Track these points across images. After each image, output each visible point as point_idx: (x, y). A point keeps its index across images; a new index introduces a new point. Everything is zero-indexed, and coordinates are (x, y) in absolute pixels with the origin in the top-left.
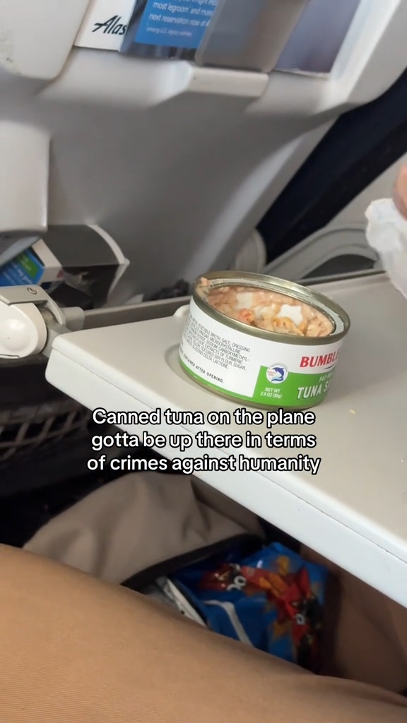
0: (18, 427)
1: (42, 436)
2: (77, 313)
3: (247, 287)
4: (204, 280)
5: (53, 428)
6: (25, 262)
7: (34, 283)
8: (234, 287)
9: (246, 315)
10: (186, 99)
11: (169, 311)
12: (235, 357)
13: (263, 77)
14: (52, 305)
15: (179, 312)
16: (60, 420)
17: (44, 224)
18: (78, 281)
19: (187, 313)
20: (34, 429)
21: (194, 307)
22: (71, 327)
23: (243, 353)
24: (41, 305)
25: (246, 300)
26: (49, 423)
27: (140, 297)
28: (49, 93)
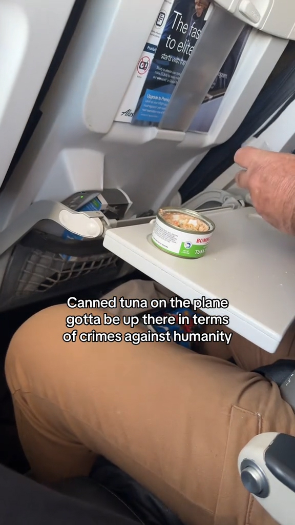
0: (92, 262)
1: (100, 266)
2: (114, 221)
3: (177, 213)
4: (161, 210)
5: (104, 263)
6: (95, 202)
7: (98, 210)
8: (172, 213)
9: (176, 223)
10: (155, 141)
11: (148, 221)
12: (172, 238)
13: (183, 133)
14: (105, 218)
15: (152, 222)
16: (106, 260)
17: (102, 188)
18: (113, 210)
19: (155, 222)
20: (97, 263)
21: (158, 220)
22: (112, 226)
23: (175, 237)
24: (101, 218)
25: (176, 217)
26: (103, 261)
27: (135, 216)
28: (105, 139)
